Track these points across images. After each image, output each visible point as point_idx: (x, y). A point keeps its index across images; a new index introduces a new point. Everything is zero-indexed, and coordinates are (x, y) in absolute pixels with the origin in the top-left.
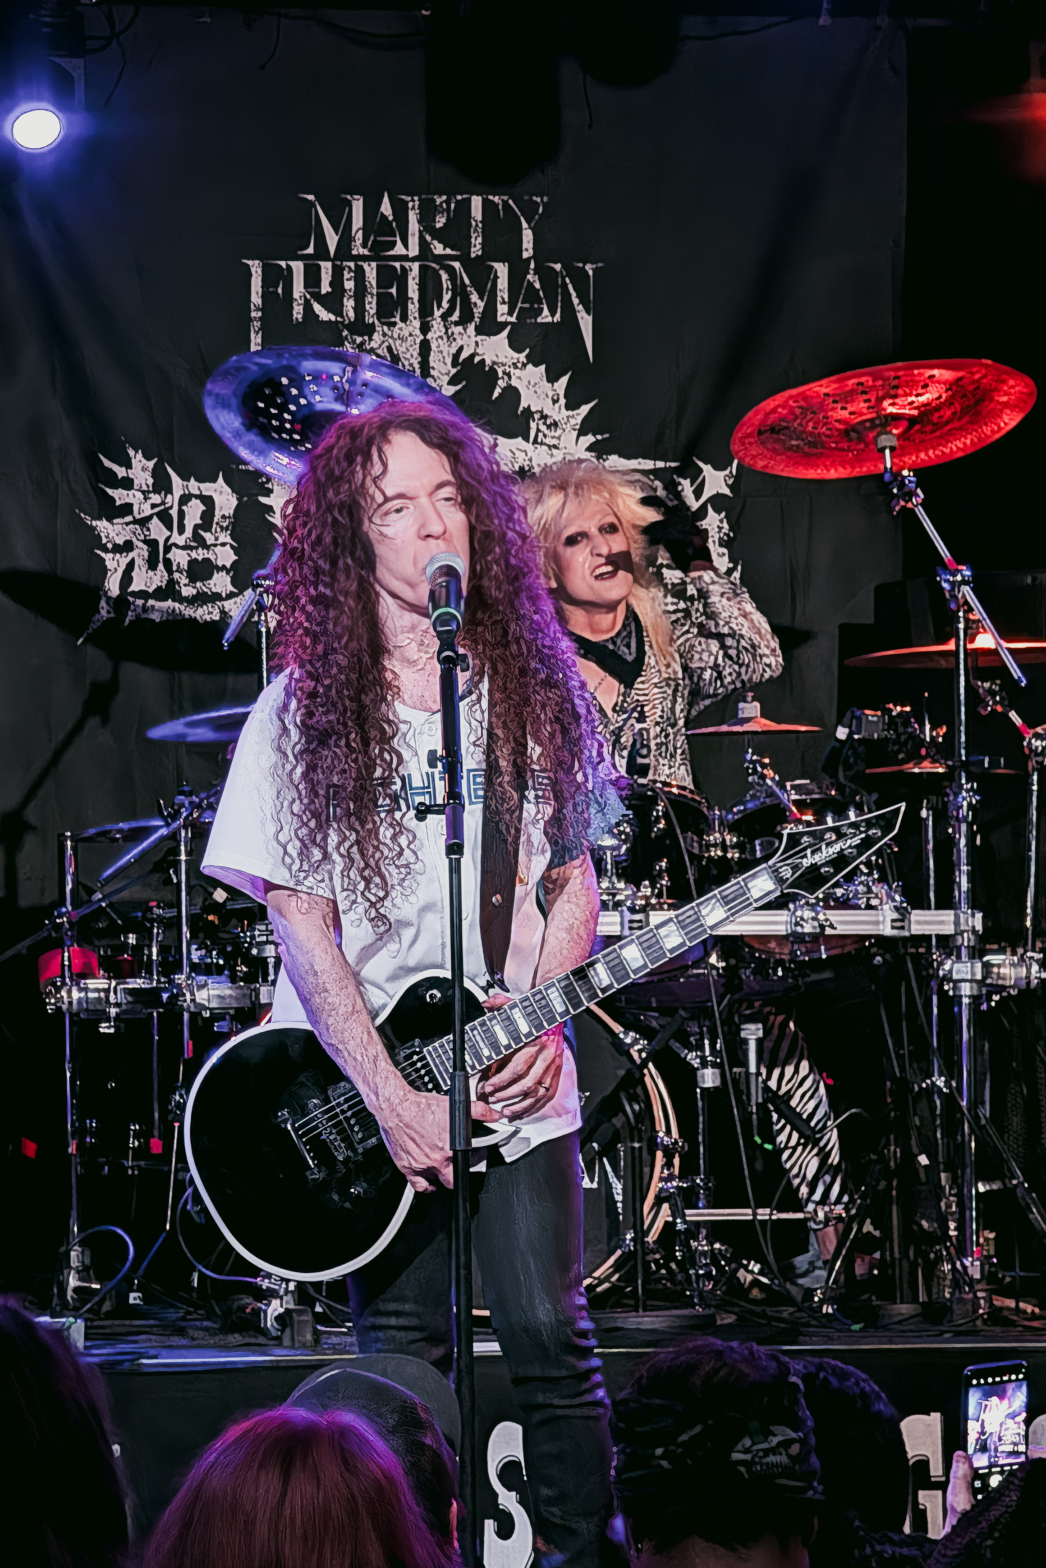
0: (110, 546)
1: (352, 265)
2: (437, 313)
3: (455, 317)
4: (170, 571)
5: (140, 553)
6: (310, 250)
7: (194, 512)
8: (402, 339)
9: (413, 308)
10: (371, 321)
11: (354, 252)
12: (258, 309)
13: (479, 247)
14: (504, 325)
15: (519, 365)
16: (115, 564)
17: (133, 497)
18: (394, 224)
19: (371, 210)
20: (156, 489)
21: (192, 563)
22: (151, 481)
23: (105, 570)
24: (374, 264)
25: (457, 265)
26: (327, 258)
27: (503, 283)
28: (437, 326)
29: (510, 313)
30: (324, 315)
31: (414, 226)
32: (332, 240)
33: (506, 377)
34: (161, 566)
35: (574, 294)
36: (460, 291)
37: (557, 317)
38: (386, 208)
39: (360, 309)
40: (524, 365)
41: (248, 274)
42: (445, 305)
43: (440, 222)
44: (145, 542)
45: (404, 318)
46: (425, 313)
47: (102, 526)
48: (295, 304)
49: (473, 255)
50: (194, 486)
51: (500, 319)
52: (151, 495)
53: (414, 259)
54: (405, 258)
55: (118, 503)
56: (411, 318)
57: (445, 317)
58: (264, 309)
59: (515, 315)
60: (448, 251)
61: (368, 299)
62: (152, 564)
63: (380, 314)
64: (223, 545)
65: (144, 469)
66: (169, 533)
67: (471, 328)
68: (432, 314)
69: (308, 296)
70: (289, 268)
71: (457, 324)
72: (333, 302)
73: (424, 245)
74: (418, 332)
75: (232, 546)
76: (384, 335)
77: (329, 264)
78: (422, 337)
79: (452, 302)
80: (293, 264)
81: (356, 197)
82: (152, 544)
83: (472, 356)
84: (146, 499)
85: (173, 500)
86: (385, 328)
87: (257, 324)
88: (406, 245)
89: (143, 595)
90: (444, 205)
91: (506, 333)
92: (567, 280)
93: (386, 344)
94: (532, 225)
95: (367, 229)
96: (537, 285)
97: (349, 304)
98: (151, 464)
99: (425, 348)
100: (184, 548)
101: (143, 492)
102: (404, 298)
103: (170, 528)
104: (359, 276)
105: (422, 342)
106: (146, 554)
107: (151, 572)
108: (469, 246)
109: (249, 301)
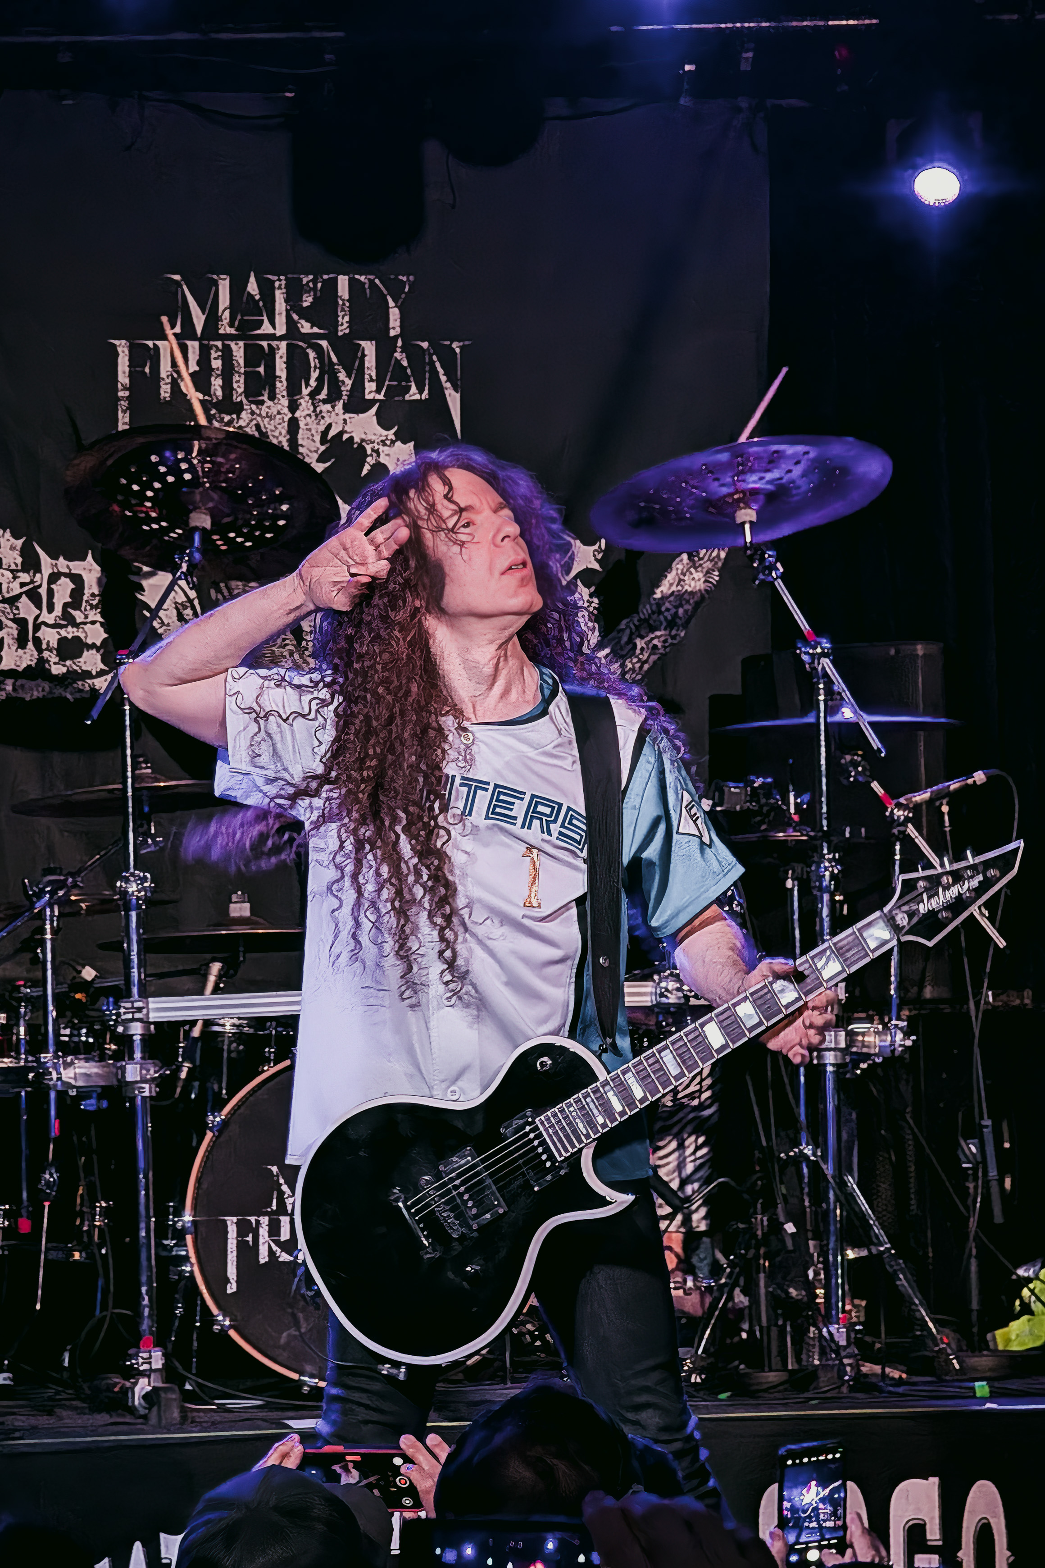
1: (219, 344)
2: (305, 391)
3: (323, 395)
4: (39, 650)
5: (10, 631)
6: (177, 329)
7: (63, 590)
8: (270, 417)
9: (281, 386)
10: (239, 399)
11: (221, 331)
12: (125, 388)
13: (346, 325)
14: (373, 402)
15: (388, 442)
17: (2, 576)
18: (261, 304)
19: (238, 289)
20: (25, 569)
21: (62, 641)
22: (19, 560)
24: (241, 343)
25: (324, 343)
26: (194, 337)
27: (370, 361)
28: (305, 404)
29: (378, 391)
31: (280, 305)
32: (199, 320)
33: (375, 455)
34: (30, 645)
35: (441, 371)
36: (327, 371)
37: (425, 395)
38: (252, 287)
39: (227, 387)
40: (393, 442)
41: (114, 354)
42: (313, 383)
43: (307, 301)
44: (14, 620)
45: (272, 397)
46: (293, 391)
48: (162, 383)
49: (340, 334)
50: (62, 564)
51: (368, 397)
52: (20, 574)
53: (281, 338)
54: (272, 337)
56: (279, 396)
57: (312, 395)
58: (130, 388)
59: (383, 393)
60: (316, 330)
61: (236, 377)
62: (22, 642)
63: (247, 393)
64: (93, 623)
65: (12, 548)
66: (38, 612)
67: (340, 405)
68: (300, 392)
69: (176, 376)
70: (156, 348)
71: (325, 402)
72: (201, 380)
73: (291, 324)
74: (286, 410)
75: (102, 624)
76: (253, 413)
77: (196, 344)
78: (290, 415)
79: (320, 380)
80: (159, 343)
81: (222, 277)
82: (21, 623)
83: (341, 433)
84: (15, 578)
85: (42, 579)
86: (254, 407)
87: (124, 404)
88: (273, 324)
89: (13, 673)
90: (311, 285)
91: (374, 410)
92: (435, 358)
93: (254, 422)
94: (399, 303)
95: (233, 308)
96: (405, 363)
97: (217, 383)
98: (19, 543)
99: (293, 426)
100: (56, 626)
101: (12, 571)
102: (271, 376)
103: (39, 607)
104: (227, 355)
105: (290, 420)
106: (15, 633)
107: (20, 651)
108: (336, 324)
109: (117, 381)
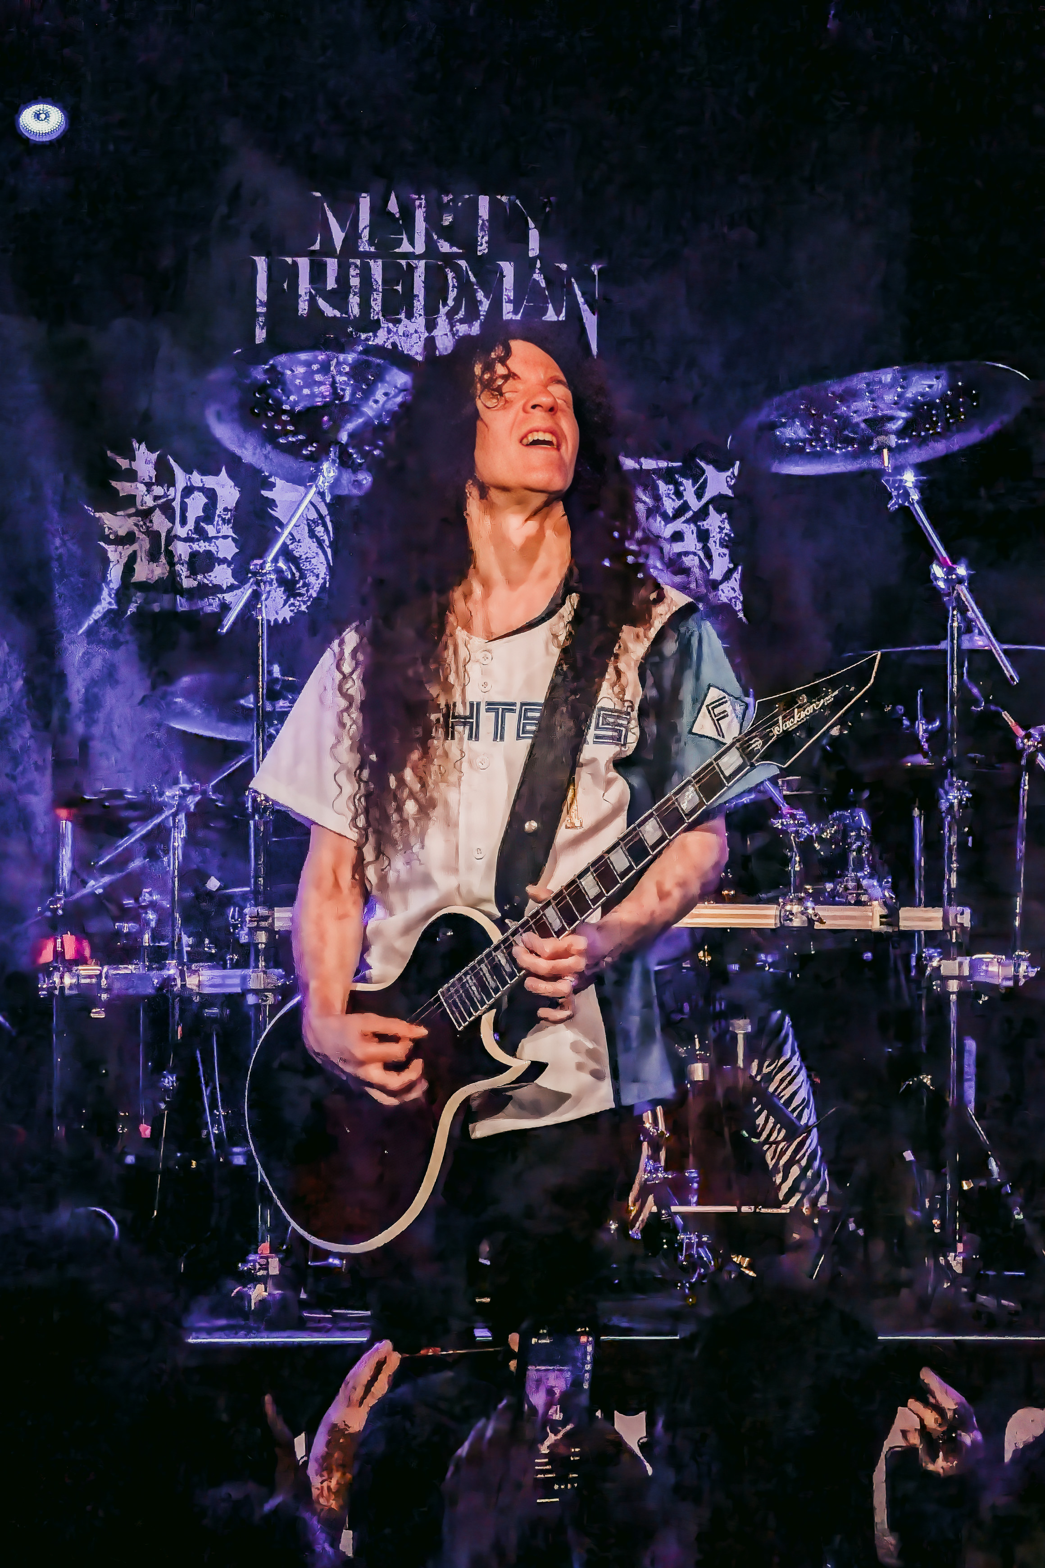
0: (112, 537)
1: (358, 262)
2: (443, 310)
3: (461, 314)
4: (172, 564)
5: (143, 544)
6: (317, 247)
7: (196, 504)
8: (407, 336)
9: (419, 305)
10: (376, 318)
11: (360, 249)
12: (262, 304)
13: (485, 245)
16: (116, 555)
17: (136, 489)
18: (401, 222)
19: (378, 207)
20: (159, 482)
21: (194, 555)
22: (153, 473)
23: (107, 562)
24: (380, 262)
25: (463, 263)
26: (333, 254)
27: (509, 282)
28: (442, 324)
29: (515, 312)
30: (329, 311)
31: (420, 225)
32: (338, 236)
34: (163, 559)
35: (579, 294)
36: (465, 288)
37: (563, 317)
38: (393, 206)
39: (365, 306)
41: (253, 270)
42: (451, 302)
43: (447, 220)
44: (147, 533)
45: (410, 316)
46: (431, 312)
47: (105, 517)
48: (300, 301)
49: (479, 254)
50: (197, 479)
51: (505, 317)
52: (155, 487)
53: (419, 257)
54: (411, 256)
55: (121, 495)
56: (416, 315)
57: (450, 315)
58: (268, 304)
59: (520, 315)
60: (455, 249)
61: (374, 296)
62: (154, 555)
63: (385, 311)
64: (225, 537)
65: (147, 461)
66: (170, 526)
67: (476, 325)
68: (437, 311)
69: (313, 292)
70: (295, 264)
71: (462, 321)
72: (339, 297)
73: (430, 243)
74: (422, 329)
75: (234, 539)
76: (389, 331)
77: (335, 260)
78: (427, 334)
79: (458, 300)
80: (298, 260)
81: (365, 195)
82: (154, 536)
84: (149, 491)
85: (175, 493)
86: (391, 325)
87: (262, 320)
88: (412, 242)
89: (144, 586)
90: (452, 204)
92: (573, 280)
93: (391, 340)
94: (539, 224)
95: (373, 225)
96: (543, 285)
97: (354, 301)
98: (154, 456)
99: (430, 346)
100: (188, 539)
101: (147, 484)
102: (409, 295)
103: (172, 520)
104: (366, 275)
105: (427, 338)
106: (147, 546)
107: (152, 564)
108: (474, 244)
109: (255, 297)
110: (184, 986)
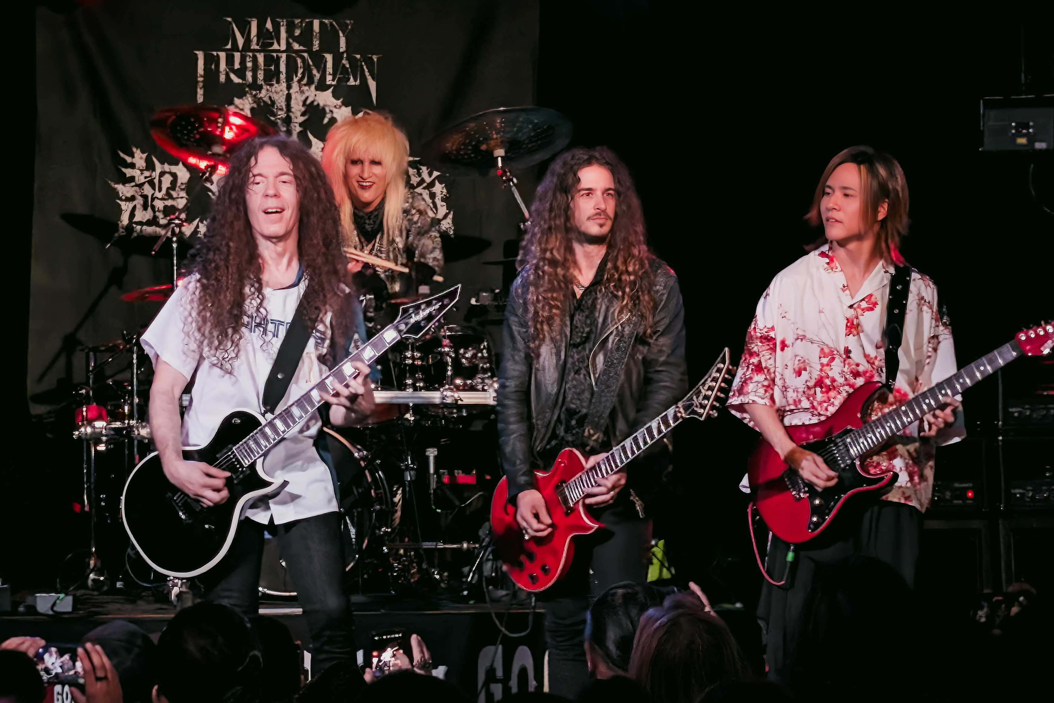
0: (123, 198)
1: (251, 54)
2: (295, 79)
3: (305, 81)
4: (154, 212)
5: (139, 201)
6: (229, 46)
7: (167, 181)
8: (277, 93)
9: (283, 77)
10: (260, 83)
11: (252, 48)
12: (201, 76)
13: (317, 46)
14: (330, 86)
15: (338, 107)
16: (126, 207)
17: (135, 173)
18: (273, 34)
19: (261, 26)
20: (147, 169)
21: (165, 207)
22: (144, 165)
23: (121, 210)
24: (262, 54)
25: (306, 55)
26: (238, 51)
27: (330, 65)
28: (295, 86)
29: (333, 80)
30: (236, 80)
31: (283, 35)
32: (241, 41)
33: (331, 113)
34: (149, 208)
35: (366, 70)
36: (307, 69)
37: (358, 83)
38: (269, 25)
39: (255, 77)
40: (340, 107)
41: (197, 59)
42: (299, 75)
43: (297, 32)
44: (141, 196)
45: (278, 82)
46: (289, 80)
47: (120, 187)
48: (221, 75)
49: (314, 50)
50: (167, 167)
51: (328, 83)
52: (144, 172)
53: (283, 52)
54: (279, 51)
55: (127, 176)
56: (282, 82)
57: (299, 81)
58: (204, 76)
59: (336, 81)
60: (302, 48)
61: (259, 72)
62: (145, 207)
63: (265, 80)
64: (182, 198)
65: (141, 158)
66: (153, 192)
67: (313, 87)
68: (292, 79)
69: (228, 70)
70: (218, 55)
71: (305, 85)
72: (241, 73)
73: (288, 44)
74: (285, 89)
75: (186, 199)
76: (268, 90)
77: (239, 54)
78: (287, 92)
79: (303, 74)
80: (220, 53)
81: (254, 19)
82: (145, 197)
83: (313, 102)
84: (142, 174)
85: (156, 174)
86: (268, 87)
87: (201, 85)
88: (279, 44)
89: (140, 223)
90: (300, 24)
91: (331, 90)
92: (363, 63)
93: (268, 95)
94: (346, 34)
95: (259, 36)
96: (348, 66)
97: (249, 75)
98: (144, 156)
99: (289, 98)
100: (162, 199)
101: (141, 170)
102: (278, 72)
103: (154, 189)
104: (255, 60)
105: (287, 94)
106: (142, 202)
107: (144, 212)
108: (312, 45)
109: (197, 72)
110: (139, 434)
